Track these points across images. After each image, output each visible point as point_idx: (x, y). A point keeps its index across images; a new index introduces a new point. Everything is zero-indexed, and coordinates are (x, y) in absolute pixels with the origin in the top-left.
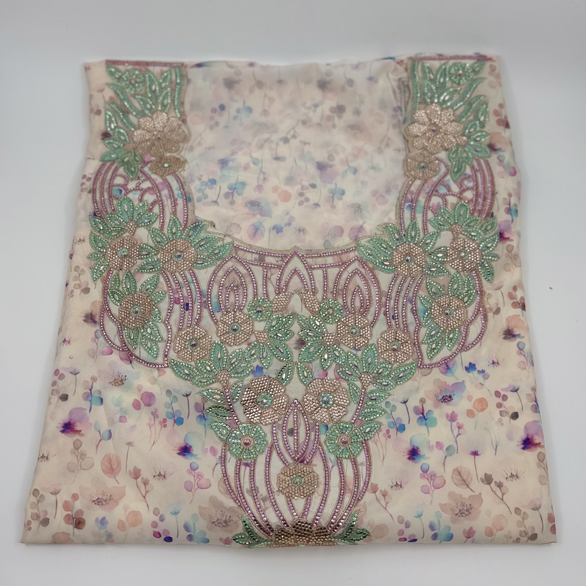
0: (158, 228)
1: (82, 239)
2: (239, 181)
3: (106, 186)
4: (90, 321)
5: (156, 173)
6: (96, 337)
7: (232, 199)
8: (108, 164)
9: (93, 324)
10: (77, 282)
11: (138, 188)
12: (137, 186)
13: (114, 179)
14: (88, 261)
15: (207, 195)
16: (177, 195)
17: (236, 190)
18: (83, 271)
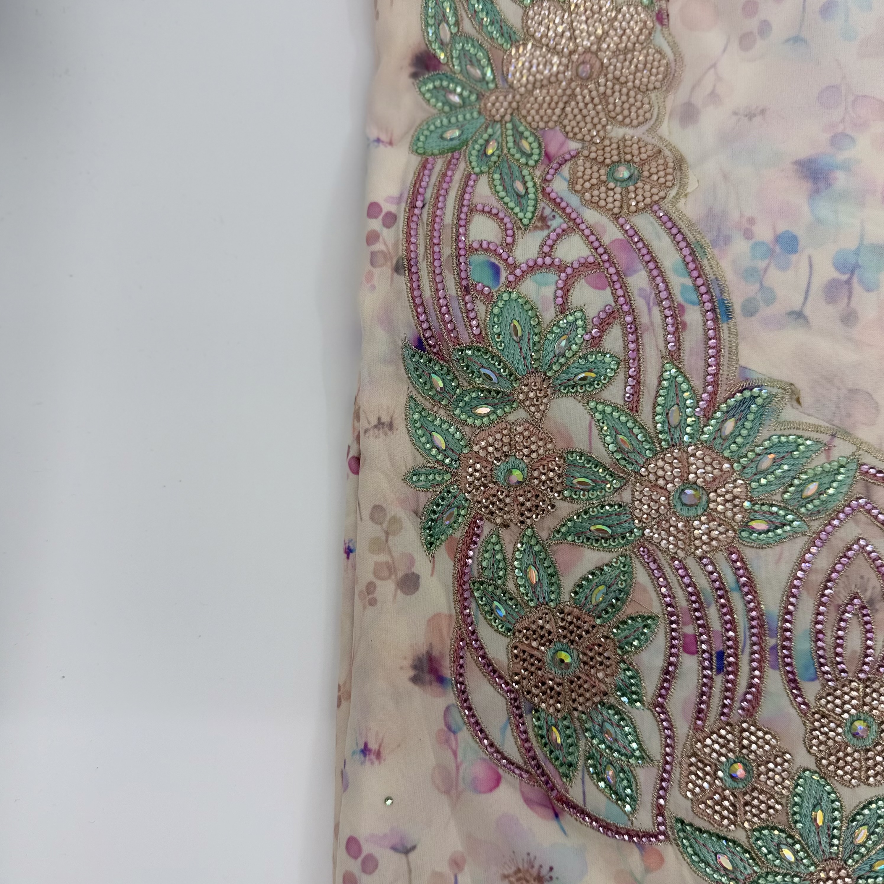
0: (621, 402)
1: (385, 419)
2: (866, 242)
3: (447, 251)
4: (427, 677)
5: (595, 205)
6: (449, 728)
7: (848, 304)
8: (439, 164)
9: (436, 687)
10: (383, 558)
11: (548, 260)
12: (546, 255)
13: (468, 222)
14: (409, 492)
15: (771, 290)
16: (682, 293)
17: (857, 271)
18: (394, 520)
